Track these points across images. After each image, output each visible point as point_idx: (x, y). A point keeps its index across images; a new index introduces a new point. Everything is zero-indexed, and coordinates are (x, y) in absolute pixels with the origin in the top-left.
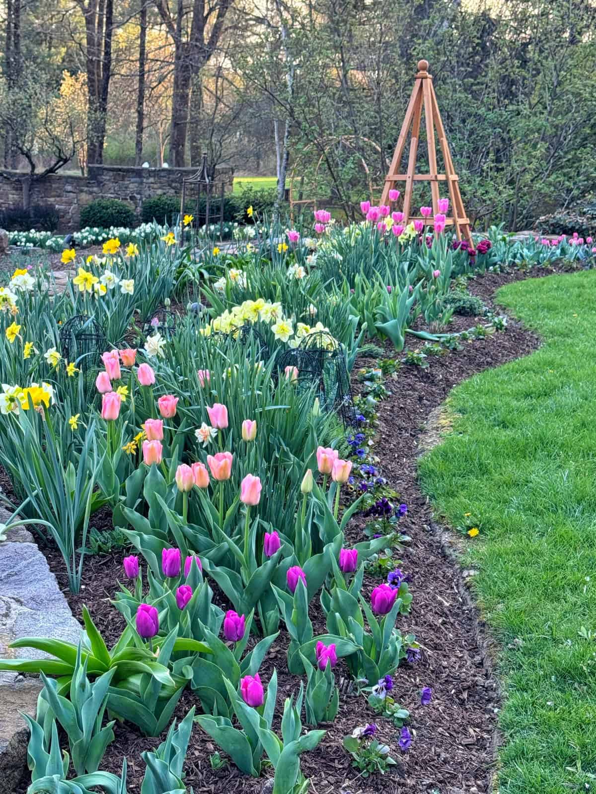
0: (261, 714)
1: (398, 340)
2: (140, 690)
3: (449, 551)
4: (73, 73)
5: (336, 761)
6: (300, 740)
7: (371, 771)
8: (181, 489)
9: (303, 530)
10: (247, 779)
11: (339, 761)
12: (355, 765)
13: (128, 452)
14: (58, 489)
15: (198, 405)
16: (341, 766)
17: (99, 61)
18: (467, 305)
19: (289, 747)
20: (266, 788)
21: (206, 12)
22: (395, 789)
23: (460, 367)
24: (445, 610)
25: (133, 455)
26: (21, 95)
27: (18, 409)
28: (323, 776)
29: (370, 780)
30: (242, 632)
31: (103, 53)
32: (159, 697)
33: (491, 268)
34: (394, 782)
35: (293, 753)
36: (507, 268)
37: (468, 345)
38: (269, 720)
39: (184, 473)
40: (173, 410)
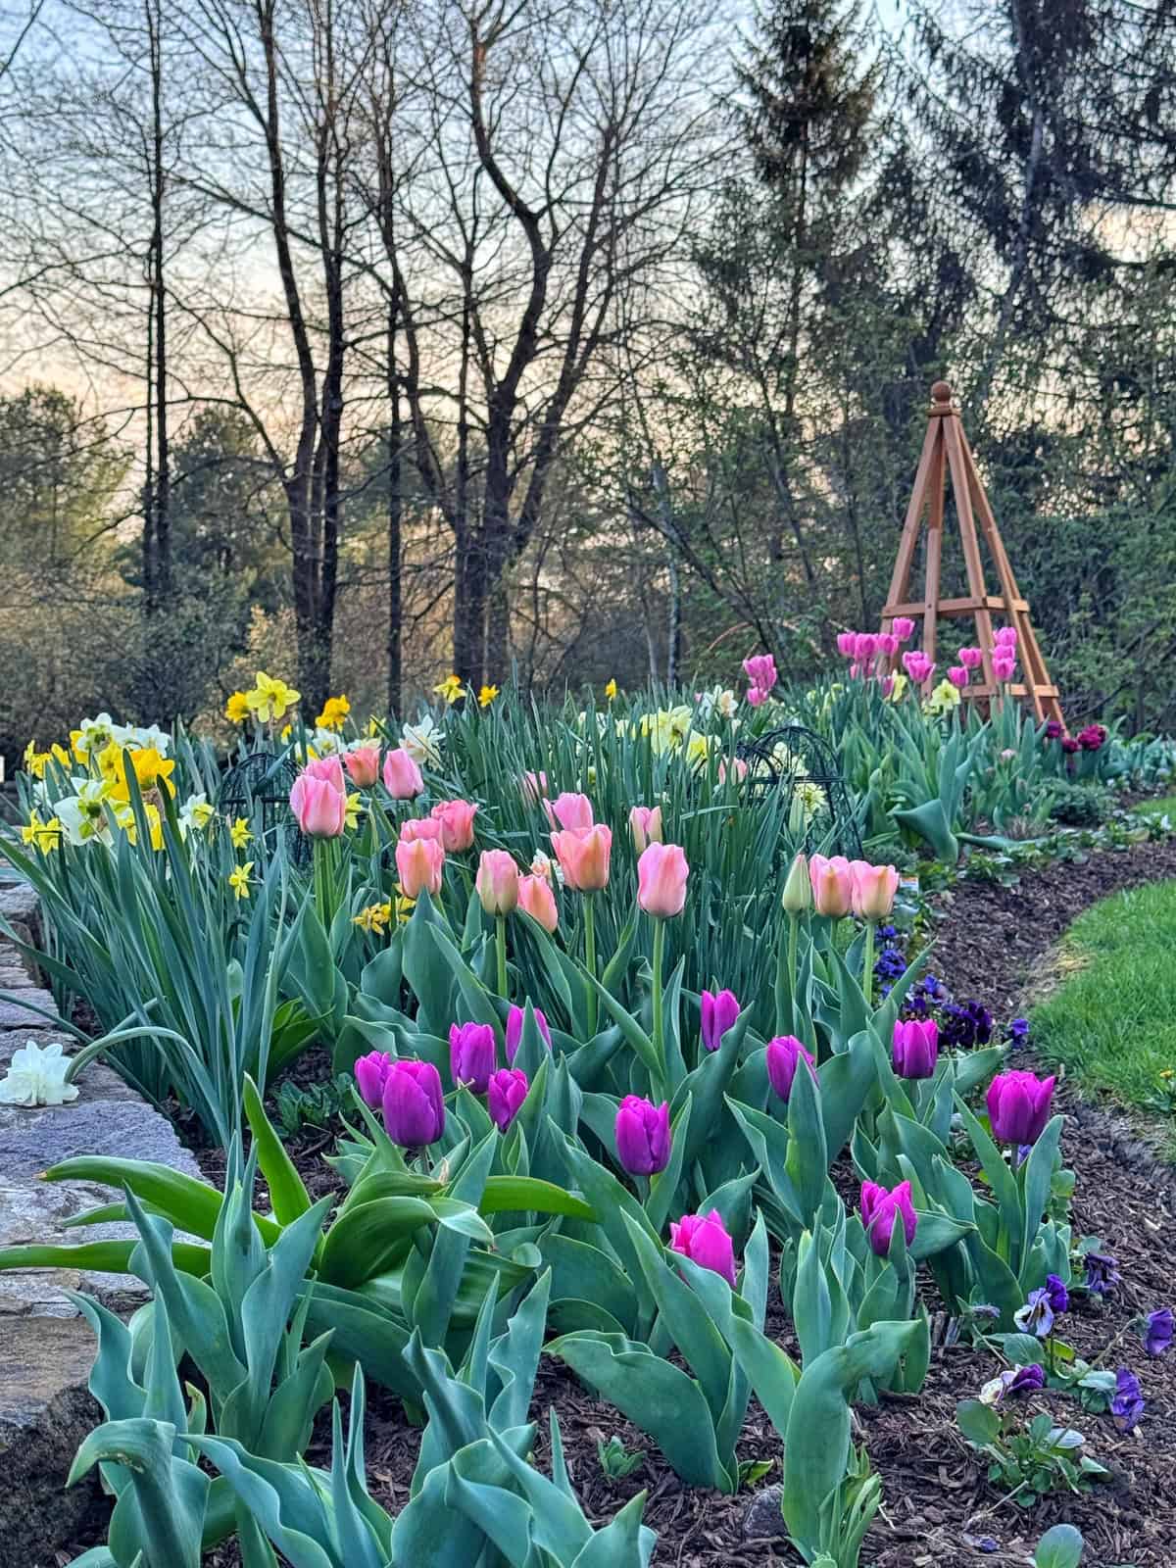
0: (737, 1288)
1: (945, 843)
2: (400, 1303)
3: (1130, 1151)
4: (270, 610)
5: (943, 1471)
6: (848, 1343)
7: (1041, 1489)
8: (491, 908)
9: (795, 1006)
10: (704, 1496)
11: (949, 1471)
12: (994, 1475)
13: (366, 928)
14: (202, 993)
15: (523, 829)
16: (957, 1484)
17: (315, 561)
18: (1080, 803)
19: (819, 1365)
20: (761, 1504)
21: (510, 468)
22: (1113, 1533)
23: (1084, 891)
24: (1152, 1235)
25: (376, 935)
26: (171, 622)
27: (107, 831)
28: (911, 1505)
29: (1041, 1514)
30: (664, 1148)
31: (322, 546)
32: (454, 1318)
33: (1111, 782)
34: (1110, 1517)
35: (832, 1383)
36: (1144, 783)
37: (1096, 855)
38: (758, 1303)
39: (496, 868)
40: (466, 831)
